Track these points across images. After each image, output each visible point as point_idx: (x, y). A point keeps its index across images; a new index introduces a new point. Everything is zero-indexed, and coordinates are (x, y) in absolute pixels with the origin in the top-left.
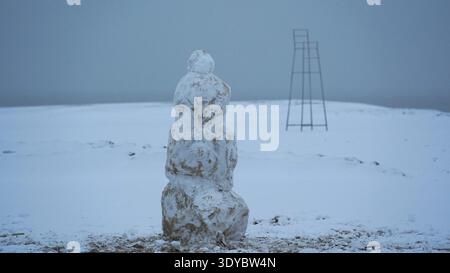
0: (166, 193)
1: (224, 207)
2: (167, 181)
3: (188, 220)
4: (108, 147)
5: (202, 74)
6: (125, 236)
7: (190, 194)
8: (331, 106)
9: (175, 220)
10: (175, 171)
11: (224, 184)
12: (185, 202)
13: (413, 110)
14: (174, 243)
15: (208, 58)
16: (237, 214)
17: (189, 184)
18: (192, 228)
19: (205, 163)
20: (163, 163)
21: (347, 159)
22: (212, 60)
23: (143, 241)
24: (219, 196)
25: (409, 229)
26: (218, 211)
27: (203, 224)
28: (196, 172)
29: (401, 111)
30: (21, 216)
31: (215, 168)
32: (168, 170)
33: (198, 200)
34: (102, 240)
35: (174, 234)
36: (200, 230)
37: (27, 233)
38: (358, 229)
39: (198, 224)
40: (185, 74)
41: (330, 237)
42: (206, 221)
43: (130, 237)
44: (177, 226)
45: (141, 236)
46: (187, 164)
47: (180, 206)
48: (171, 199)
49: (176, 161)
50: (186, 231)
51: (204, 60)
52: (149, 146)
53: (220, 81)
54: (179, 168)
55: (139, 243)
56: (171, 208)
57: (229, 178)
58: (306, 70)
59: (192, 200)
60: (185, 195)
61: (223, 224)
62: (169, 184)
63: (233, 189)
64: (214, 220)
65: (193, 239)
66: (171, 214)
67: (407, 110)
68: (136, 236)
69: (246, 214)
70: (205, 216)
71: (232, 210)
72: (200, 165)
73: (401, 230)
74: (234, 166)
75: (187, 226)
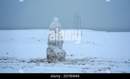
0: (47, 49)
1: (61, 52)
2: (48, 46)
3: (52, 55)
4: (34, 39)
5: (56, 22)
6: (38, 58)
7: (53, 49)
8: (83, 30)
9: (49, 55)
10: (50, 44)
11: (61, 47)
12: (52, 51)
13: (101, 31)
14: (49, 60)
15: (57, 19)
16: (63, 54)
17: (53, 47)
18: (53, 57)
19: (56, 42)
20: (47, 42)
21: (87, 42)
22: (58, 19)
23: (42, 60)
24: (60, 50)
25: (101, 57)
26: (59, 53)
27: (56, 56)
28: (54, 44)
29: (98, 31)
30: (15, 54)
31: (59, 43)
32: (48, 44)
33: (55, 51)
34: (33, 59)
35: (49, 58)
36: (55, 57)
37: (16, 58)
38: (90, 57)
39: (55, 56)
40: (52, 22)
41: (84, 59)
42: (57, 55)
43: (39, 59)
44: (50, 56)
45: (42, 59)
46: (52, 42)
47: (51, 52)
48: (49, 50)
49: (50, 42)
50: (52, 57)
51: (56, 19)
52: (43, 39)
53: (60, 24)
54: (51, 43)
55: (41, 60)
56: (49, 52)
57: (62, 46)
58: (77, 22)
59: (53, 50)
60: (52, 49)
61: (60, 56)
62: (48, 47)
63: (63, 48)
64: (58, 55)
65: (53, 59)
66: (49, 54)
67: (99, 31)
68: (41, 59)
69: (65, 54)
70: (56, 54)
71: (62, 53)
72: (55, 43)
73: (100, 57)
74: (63, 43)
75: (52, 56)
